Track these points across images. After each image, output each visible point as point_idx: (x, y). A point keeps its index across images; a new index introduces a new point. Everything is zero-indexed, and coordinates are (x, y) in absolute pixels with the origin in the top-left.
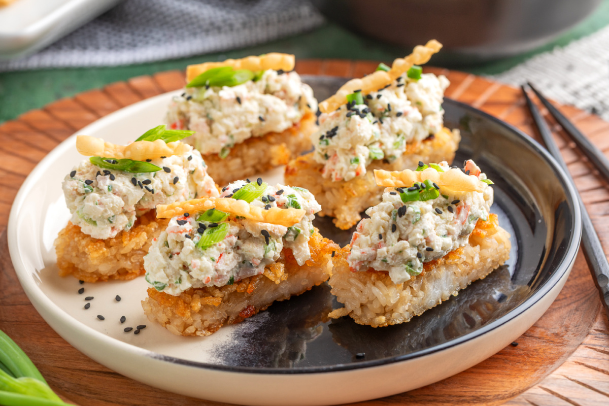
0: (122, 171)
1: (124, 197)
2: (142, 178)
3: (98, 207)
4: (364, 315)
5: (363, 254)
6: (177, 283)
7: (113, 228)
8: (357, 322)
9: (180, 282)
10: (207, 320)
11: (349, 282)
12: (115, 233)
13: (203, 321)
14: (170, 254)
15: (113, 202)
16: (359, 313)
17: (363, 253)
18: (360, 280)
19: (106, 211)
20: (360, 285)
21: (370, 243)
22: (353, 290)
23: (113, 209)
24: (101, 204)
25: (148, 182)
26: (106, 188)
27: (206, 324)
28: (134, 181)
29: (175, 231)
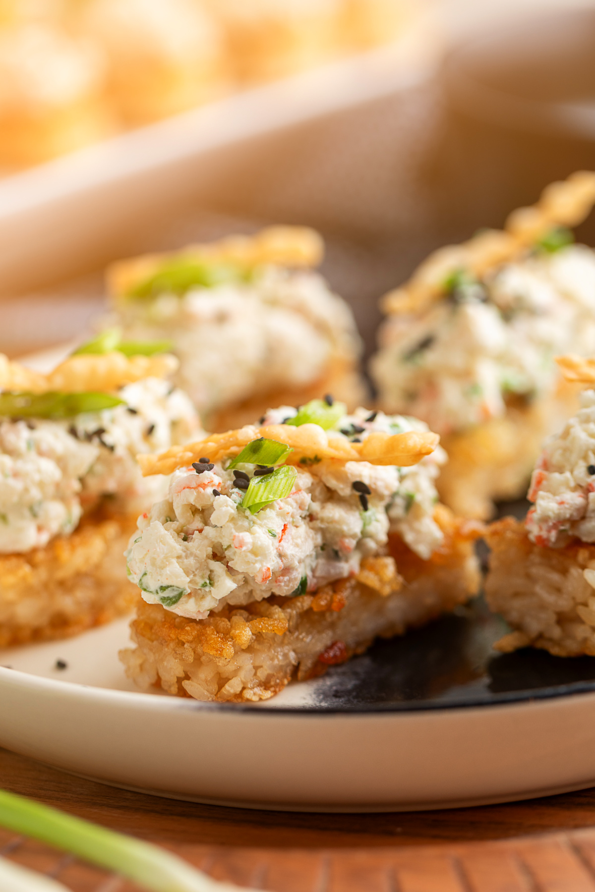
0: (47, 416)
1: (61, 462)
2: (86, 424)
3: (12, 482)
4: (567, 635)
5: (562, 506)
6: (204, 585)
7: (40, 529)
8: (555, 651)
9: (211, 584)
10: (261, 667)
11: (528, 576)
12: (44, 538)
13: (256, 668)
14: (183, 534)
15: (39, 471)
16: (556, 632)
17: (562, 503)
18: (553, 568)
19: (26, 490)
20: (555, 577)
21: (572, 484)
22: (539, 589)
23: (41, 485)
24: (16, 475)
25: (100, 432)
26: (22, 445)
27: (262, 674)
28: (73, 432)
29: (194, 485)
